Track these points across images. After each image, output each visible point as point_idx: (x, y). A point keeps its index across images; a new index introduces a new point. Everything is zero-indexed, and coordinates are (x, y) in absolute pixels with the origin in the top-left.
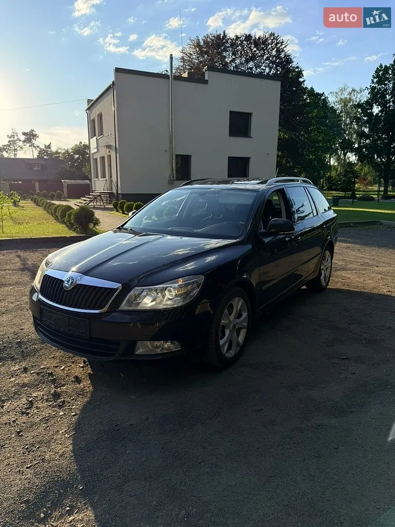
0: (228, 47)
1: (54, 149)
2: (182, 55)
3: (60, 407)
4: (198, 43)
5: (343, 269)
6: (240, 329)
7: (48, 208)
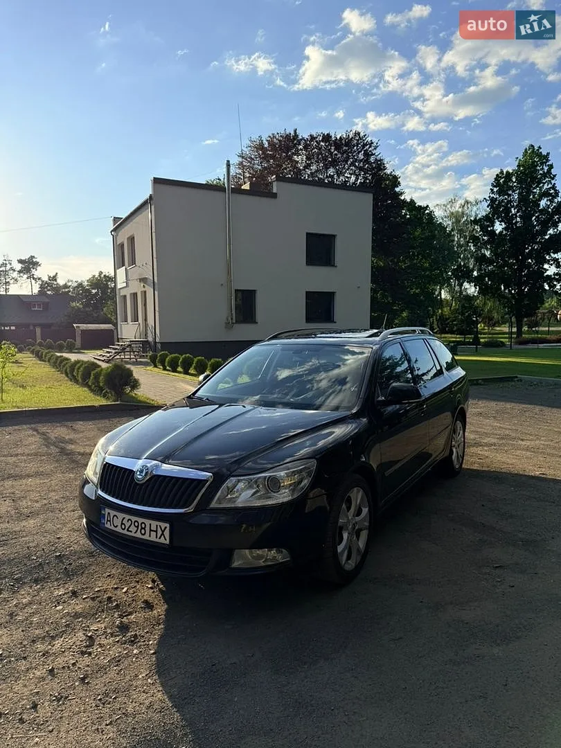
0: (301, 150)
1: (61, 281)
2: (240, 159)
3: (132, 642)
4: (261, 144)
5: (478, 444)
6: (360, 530)
7: (59, 364)
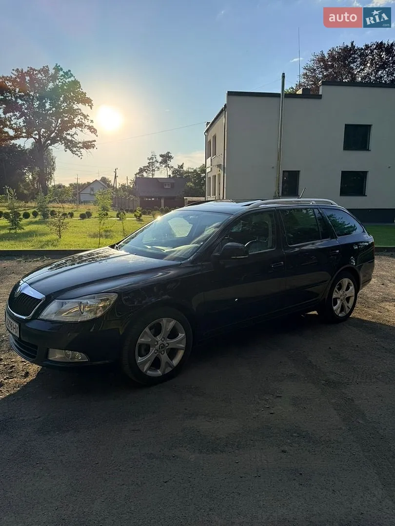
0: (357, 58)
1: (185, 169)
2: (305, 71)
4: (323, 57)
